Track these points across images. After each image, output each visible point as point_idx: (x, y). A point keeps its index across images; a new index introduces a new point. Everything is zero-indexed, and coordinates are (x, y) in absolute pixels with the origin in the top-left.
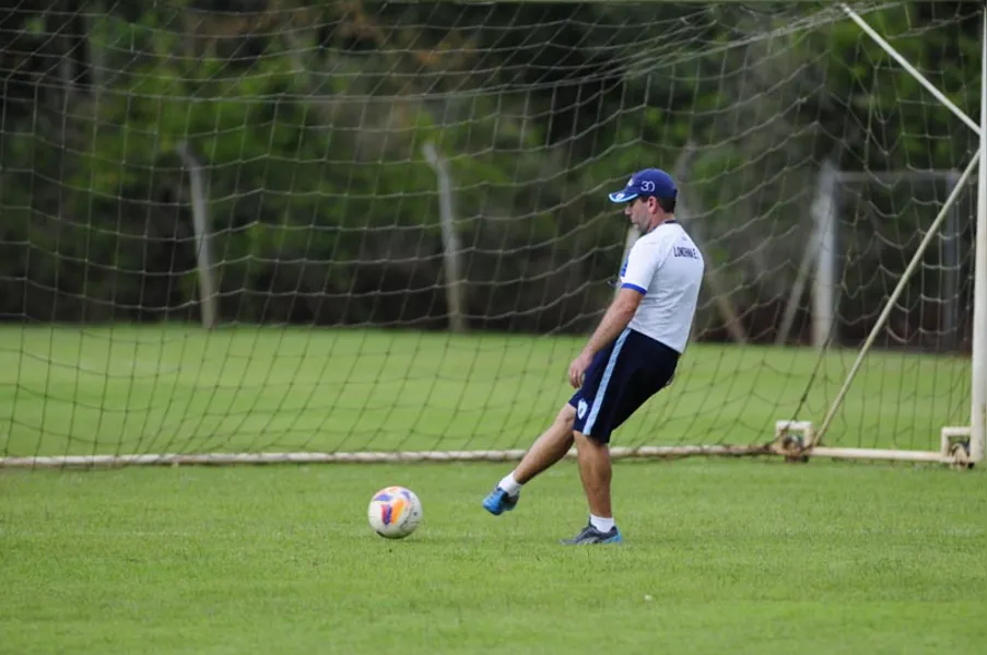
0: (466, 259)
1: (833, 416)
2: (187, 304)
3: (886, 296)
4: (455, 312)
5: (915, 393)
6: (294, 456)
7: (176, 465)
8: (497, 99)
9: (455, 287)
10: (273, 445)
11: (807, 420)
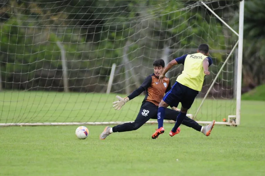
0: (69, 72)
1: (198, 112)
2: (25, 82)
3: (213, 80)
4: (66, 87)
5: (221, 106)
6: (53, 124)
7: (21, 126)
8: (72, 30)
9: (66, 80)
10: (47, 120)
11: (190, 114)
